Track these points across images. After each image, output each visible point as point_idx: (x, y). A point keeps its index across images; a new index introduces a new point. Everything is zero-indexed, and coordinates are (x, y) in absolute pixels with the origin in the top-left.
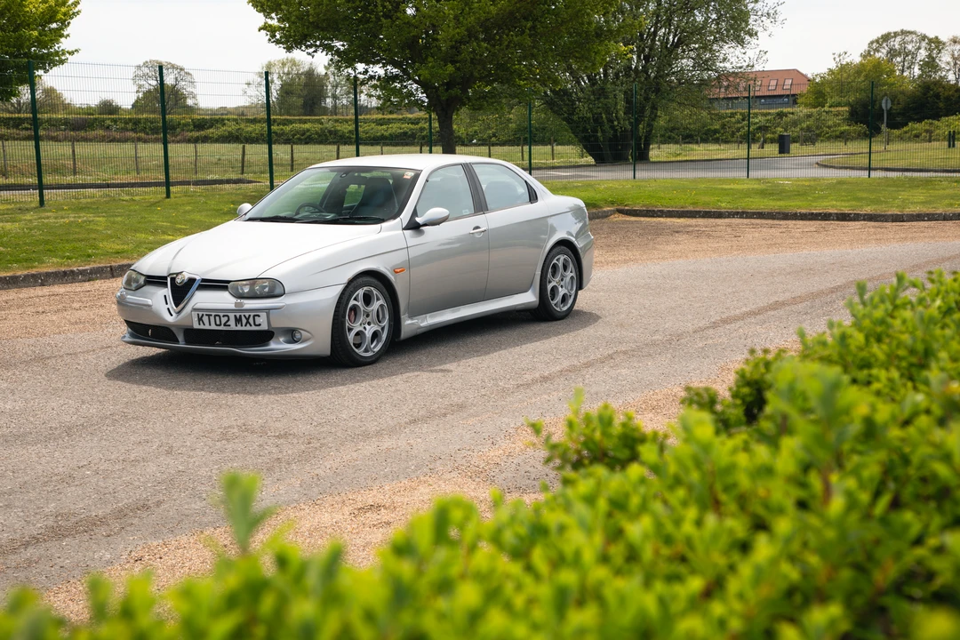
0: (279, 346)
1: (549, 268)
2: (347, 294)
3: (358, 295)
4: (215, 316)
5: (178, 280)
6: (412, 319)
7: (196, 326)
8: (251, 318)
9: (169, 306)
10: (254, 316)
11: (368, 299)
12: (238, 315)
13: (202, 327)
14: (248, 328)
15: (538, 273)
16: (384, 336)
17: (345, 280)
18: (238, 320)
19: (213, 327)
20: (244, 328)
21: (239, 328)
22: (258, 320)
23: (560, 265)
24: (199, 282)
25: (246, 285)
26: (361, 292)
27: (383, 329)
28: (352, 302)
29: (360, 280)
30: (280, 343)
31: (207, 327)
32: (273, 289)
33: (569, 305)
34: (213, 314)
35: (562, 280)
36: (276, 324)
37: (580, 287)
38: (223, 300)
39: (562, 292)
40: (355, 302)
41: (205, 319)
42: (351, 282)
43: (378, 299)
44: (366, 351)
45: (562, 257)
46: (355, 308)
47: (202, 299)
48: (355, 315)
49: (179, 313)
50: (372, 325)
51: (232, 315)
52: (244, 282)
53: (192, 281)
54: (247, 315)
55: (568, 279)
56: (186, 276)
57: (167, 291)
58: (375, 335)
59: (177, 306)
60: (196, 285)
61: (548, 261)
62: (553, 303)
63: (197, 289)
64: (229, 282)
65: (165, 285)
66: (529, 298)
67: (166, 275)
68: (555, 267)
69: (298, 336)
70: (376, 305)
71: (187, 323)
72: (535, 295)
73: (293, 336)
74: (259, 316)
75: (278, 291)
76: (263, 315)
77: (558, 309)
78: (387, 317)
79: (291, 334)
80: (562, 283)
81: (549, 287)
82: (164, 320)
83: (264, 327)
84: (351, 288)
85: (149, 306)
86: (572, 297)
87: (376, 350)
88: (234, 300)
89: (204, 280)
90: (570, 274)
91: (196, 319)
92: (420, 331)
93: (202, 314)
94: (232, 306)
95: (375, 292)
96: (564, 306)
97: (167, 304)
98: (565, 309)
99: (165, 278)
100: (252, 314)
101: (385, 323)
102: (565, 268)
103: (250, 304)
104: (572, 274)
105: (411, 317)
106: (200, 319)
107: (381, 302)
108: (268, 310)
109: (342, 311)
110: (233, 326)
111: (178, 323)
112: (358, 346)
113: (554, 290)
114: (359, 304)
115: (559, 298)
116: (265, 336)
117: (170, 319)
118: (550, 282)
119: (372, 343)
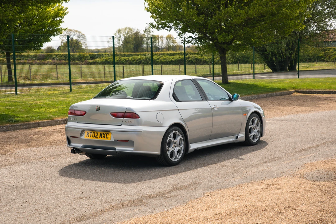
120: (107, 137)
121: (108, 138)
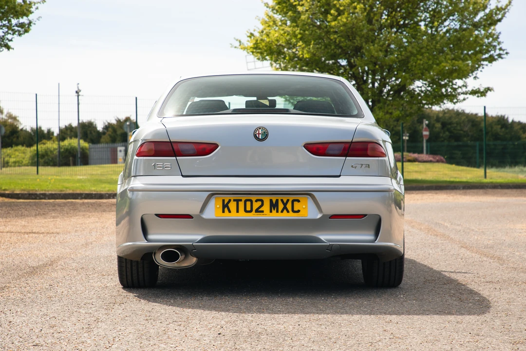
120: (295, 209)
121: (298, 211)
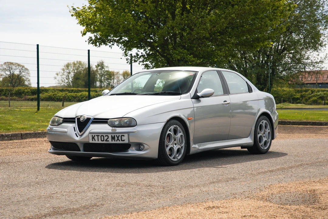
0: (133, 152)
1: (258, 127)
2: (166, 127)
3: (171, 129)
4: (101, 136)
5: (81, 119)
6: (195, 145)
7: (91, 141)
8: (120, 137)
9: (76, 132)
10: (121, 136)
11: (175, 132)
12: (113, 135)
13: (94, 142)
14: (118, 142)
15: (254, 128)
16: (183, 151)
17: (166, 121)
18: (113, 138)
19: (100, 142)
20: (116, 142)
21: (113, 142)
22: (123, 138)
23: (264, 125)
24: (92, 120)
25: (117, 121)
26: (172, 127)
27: (182, 147)
28: (168, 132)
29: (172, 121)
30: (133, 151)
31: (97, 142)
32: (130, 123)
33: (268, 147)
34: (100, 135)
35: (264, 133)
36: (133, 140)
37: (273, 138)
38: (105, 128)
39: (264, 139)
40: (170, 132)
41: (96, 138)
42: (168, 121)
43: (180, 132)
44: (174, 158)
45: (264, 121)
46: (169, 135)
47: (94, 128)
48: (169, 139)
49: (81, 136)
50: (177, 145)
51: (110, 136)
52: (116, 120)
53: (88, 119)
54: (118, 135)
55: (267, 133)
56: (86, 117)
57: (75, 125)
58: (179, 151)
59: (80, 132)
60: (91, 121)
61: (258, 122)
62: (260, 144)
63: (91, 123)
64: (108, 119)
65: (74, 122)
66: (249, 141)
67: (75, 117)
68: (261, 127)
69: (142, 147)
70: (179, 135)
71: (86, 140)
72: (252, 139)
73: (140, 147)
74: (124, 136)
75: (133, 123)
76: (126, 135)
77: (263, 148)
78: (184, 142)
79: (139, 146)
80: (264, 135)
81: (259, 136)
82: (74, 139)
83: (126, 141)
84: (168, 125)
85: (66, 132)
86: (269, 143)
87: (179, 158)
88: (111, 128)
89: (95, 119)
90: (268, 130)
91: (91, 138)
92: (199, 151)
93: (94, 135)
94: (110, 131)
95: (179, 128)
96: (265, 147)
97: (75, 131)
98: (266, 148)
99: (74, 118)
100: (120, 135)
101: (183, 145)
102: (266, 127)
103: (119, 130)
104: (269, 131)
105: (195, 143)
106: (93, 138)
107: (181, 134)
108: (128, 133)
109: (164, 136)
110: (110, 141)
111: (81, 141)
112: (171, 155)
113: (261, 137)
114: (172, 133)
115: (263, 143)
116: (126, 147)
117: (77, 139)
118: (259, 134)
119: (177, 154)
